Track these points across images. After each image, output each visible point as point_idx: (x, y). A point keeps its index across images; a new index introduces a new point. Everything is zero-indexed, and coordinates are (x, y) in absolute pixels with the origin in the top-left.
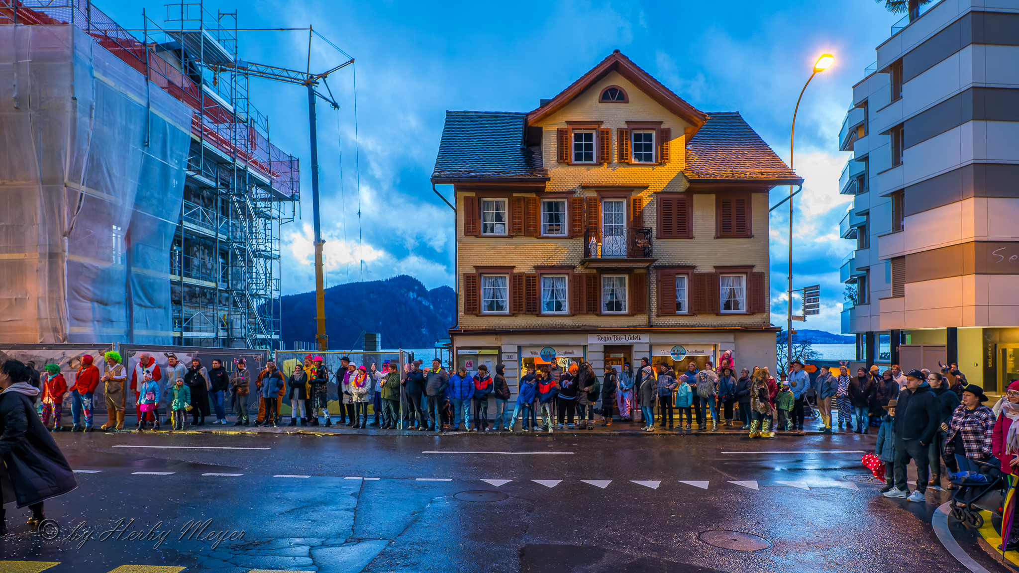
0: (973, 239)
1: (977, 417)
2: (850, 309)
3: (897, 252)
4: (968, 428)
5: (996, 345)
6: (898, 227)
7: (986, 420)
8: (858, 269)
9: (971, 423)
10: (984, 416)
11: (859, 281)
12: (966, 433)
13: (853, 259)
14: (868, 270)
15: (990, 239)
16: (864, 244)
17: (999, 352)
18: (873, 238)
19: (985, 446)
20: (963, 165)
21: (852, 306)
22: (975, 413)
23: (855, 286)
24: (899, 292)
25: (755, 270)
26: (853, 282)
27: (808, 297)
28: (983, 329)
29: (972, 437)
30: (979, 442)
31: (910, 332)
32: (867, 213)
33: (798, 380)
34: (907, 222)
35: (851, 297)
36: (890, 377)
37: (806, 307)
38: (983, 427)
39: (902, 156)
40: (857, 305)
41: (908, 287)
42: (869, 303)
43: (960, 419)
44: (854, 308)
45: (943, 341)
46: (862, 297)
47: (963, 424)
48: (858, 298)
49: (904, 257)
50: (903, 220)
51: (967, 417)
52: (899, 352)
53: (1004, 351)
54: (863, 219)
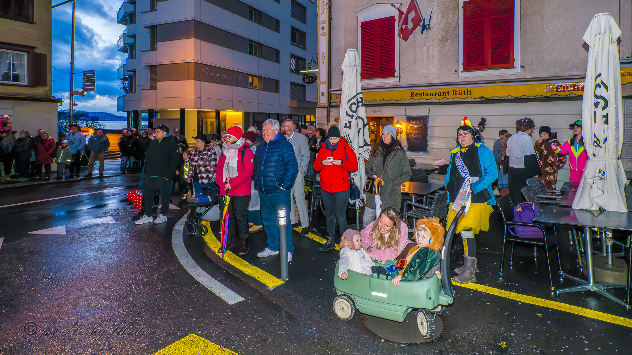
0: (193, 61)
1: (206, 154)
2: (124, 96)
3: (153, 62)
4: (201, 163)
5: (203, 119)
6: (153, 48)
7: (210, 156)
8: (129, 71)
9: (202, 159)
10: (210, 153)
11: (129, 79)
12: (199, 166)
13: (125, 65)
14: (135, 72)
15: (202, 63)
16: (132, 56)
17: (204, 123)
18: (138, 53)
19: (210, 173)
20: (189, 19)
21: (124, 94)
22: (204, 152)
23: (126, 83)
24: (153, 87)
25: (36, 51)
26: (125, 79)
27: (86, 78)
28: (198, 111)
29: (203, 169)
30: (207, 171)
31: (160, 112)
32: (134, 37)
33: (75, 139)
34: (159, 45)
35: (124, 88)
36: (147, 135)
37: (85, 86)
38: (209, 161)
39: (156, 6)
40: (128, 93)
41: (158, 84)
42: (135, 92)
43: (196, 158)
44: (125, 95)
45: (178, 116)
46: (131, 89)
47: (197, 161)
48: (129, 89)
49: (156, 66)
50: (156, 44)
51: (199, 156)
52: (153, 122)
53: (207, 122)
54: (132, 40)
